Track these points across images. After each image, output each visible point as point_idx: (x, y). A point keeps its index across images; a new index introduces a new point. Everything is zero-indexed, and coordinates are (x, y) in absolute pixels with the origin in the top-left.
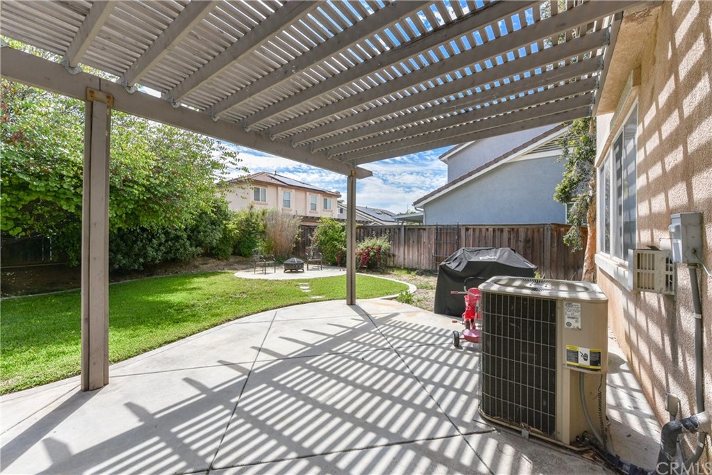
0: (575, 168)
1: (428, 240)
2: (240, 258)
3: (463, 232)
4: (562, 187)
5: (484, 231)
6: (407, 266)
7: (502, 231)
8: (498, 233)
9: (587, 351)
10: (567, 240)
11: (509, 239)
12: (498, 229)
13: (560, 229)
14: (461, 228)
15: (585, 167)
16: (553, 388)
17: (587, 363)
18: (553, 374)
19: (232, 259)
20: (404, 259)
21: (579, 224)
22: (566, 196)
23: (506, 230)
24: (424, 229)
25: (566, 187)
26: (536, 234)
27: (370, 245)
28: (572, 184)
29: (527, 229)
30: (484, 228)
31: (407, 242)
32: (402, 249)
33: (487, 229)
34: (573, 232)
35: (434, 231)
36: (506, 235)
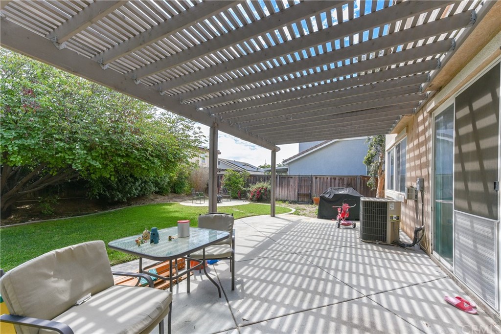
0: (373, 148)
1: (294, 184)
2: (175, 195)
3: (314, 179)
4: (367, 157)
5: (325, 179)
6: (281, 199)
7: (335, 179)
8: (333, 180)
9: (396, 216)
10: (369, 184)
11: (339, 183)
12: (333, 178)
13: (364, 179)
14: (313, 177)
15: (378, 148)
16: (386, 228)
17: (396, 219)
18: (386, 224)
19: (171, 195)
20: (279, 195)
21: (375, 176)
22: (369, 162)
23: (337, 178)
24: (292, 178)
25: (369, 158)
26: (353, 181)
27: (260, 186)
28: (372, 156)
29: (348, 178)
30: (325, 177)
31: (281, 185)
32: (278, 189)
33: (327, 178)
34: (371, 180)
35: (297, 179)
36: (337, 181)
